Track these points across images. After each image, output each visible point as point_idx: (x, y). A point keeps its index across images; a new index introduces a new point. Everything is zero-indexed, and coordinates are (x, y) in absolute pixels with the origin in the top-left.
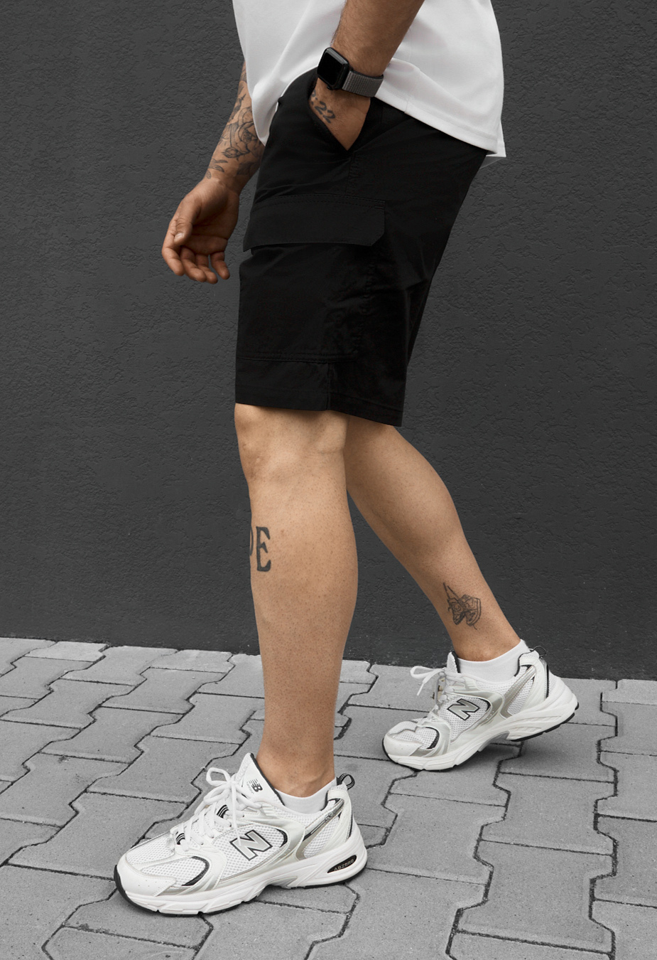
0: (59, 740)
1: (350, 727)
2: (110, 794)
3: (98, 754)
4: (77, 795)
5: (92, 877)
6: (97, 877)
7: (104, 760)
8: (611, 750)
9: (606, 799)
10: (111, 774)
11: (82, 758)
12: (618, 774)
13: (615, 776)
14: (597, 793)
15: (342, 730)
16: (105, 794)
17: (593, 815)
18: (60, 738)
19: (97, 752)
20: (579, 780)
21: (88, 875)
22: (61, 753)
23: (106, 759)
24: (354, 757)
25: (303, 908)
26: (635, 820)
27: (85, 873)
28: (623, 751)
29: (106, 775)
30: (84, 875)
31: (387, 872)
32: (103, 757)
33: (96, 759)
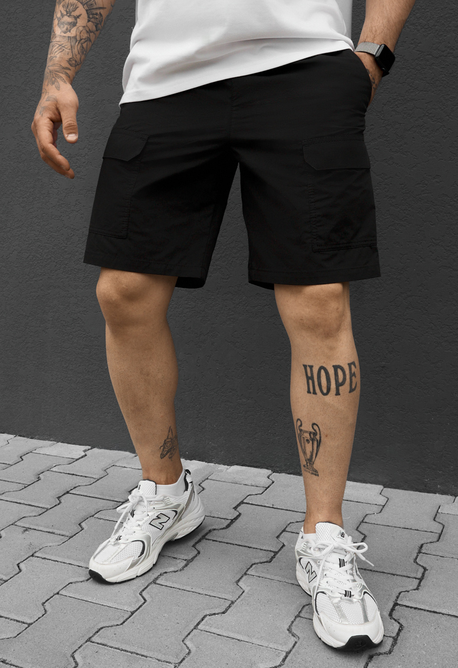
0: (30, 516)
1: (238, 521)
2: (48, 559)
3: (51, 528)
4: (26, 558)
5: (11, 620)
6: (14, 620)
7: (54, 533)
8: (429, 552)
9: (408, 592)
10: (54, 544)
11: (40, 530)
12: (427, 572)
13: (423, 574)
14: (402, 587)
15: (231, 522)
16: (44, 558)
17: (393, 603)
18: (31, 515)
19: (51, 527)
20: (394, 575)
21: (9, 618)
22: (27, 526)
23: (56, 533)
24: (231, 544)
25: (146, 657)
26: (425, 610)
27: (7, 617)
28: (438, 554)
29: (51, 544)
30: (6, 618)
31: (218, 635)
32: (54, 531)
33: (49, 532)
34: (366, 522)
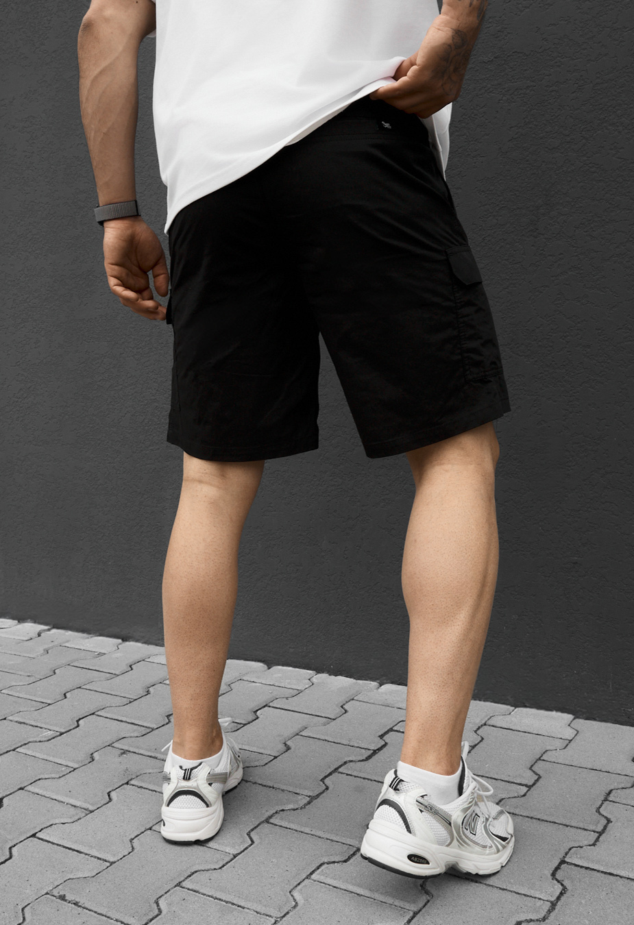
0: (131, 737)
1: (381, 752)
2: (144, 788)
3: (153, 752)
4: (118, 786)
5: (92, 856)
6: (95, 857)
7: (156, 758)
8: (617, 800)
9: (582, 847)
10: (155, 771)
11: (140, 754)
12: (610, 824)
13: (605, 827)
14: (575, 841)
15: (372, 753)
16: (141, 787)
17: (560, 861)
18: (132, 735)
19: (154, 750)
20: (567, 826)
21: (89, 855)
22: (126, 748)
23: (159, 758)
24: (368, 779)
25: (244, 908)
26: (598, 871)
27: (88, 852)
28: (629, 802)
29: (151, 771)
30: (86, 854)
31: (335, 887)
32: (157, 755)
33: (151, 757)
34: (544, 760)
